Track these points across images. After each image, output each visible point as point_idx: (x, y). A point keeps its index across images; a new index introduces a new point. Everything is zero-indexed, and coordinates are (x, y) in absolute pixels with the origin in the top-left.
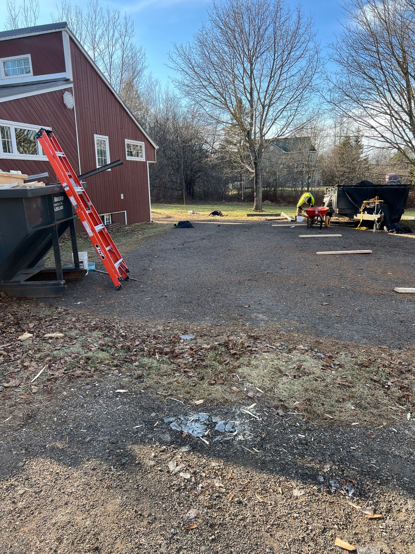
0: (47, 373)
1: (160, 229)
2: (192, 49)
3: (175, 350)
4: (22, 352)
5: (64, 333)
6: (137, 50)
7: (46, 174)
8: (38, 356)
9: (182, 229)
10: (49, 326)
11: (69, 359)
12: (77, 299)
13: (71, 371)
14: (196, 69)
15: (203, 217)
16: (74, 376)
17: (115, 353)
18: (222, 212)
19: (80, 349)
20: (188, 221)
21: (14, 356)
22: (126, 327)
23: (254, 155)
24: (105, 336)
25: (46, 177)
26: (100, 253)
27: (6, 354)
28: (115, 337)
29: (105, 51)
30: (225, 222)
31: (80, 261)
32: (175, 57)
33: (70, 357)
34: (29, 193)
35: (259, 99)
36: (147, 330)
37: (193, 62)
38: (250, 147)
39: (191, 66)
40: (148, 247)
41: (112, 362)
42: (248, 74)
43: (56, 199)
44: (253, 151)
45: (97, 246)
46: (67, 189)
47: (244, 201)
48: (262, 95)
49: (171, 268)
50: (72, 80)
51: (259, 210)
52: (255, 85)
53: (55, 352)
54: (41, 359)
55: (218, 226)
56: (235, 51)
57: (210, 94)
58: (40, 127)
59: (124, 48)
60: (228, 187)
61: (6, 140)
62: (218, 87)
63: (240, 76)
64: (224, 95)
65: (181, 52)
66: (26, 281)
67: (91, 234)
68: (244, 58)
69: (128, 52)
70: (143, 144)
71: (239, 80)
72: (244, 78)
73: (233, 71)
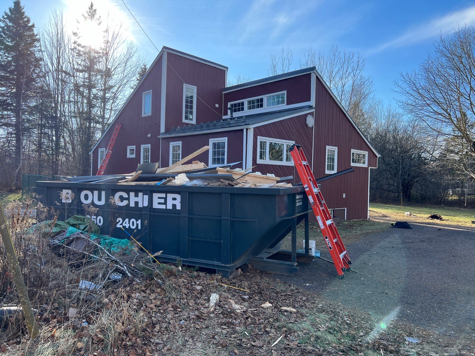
0: (284, 341)
1: (378, 227)
2: (418, 76)
3: (400, 350)
4: (265, 318)
5: (296, 309)
6: (366, 79)
7: (291, 177)
8: (277, 324)
9: (400, 229)
10: (284, 300)
11: (301, 333)
12: (306, 281)
13: (303, 345)
14: (420, 91)
15: (421, 219)
16: (306, 350)
17: (341, 339)
18: (442, 216)
19: (310, 327)
20: (406, 222)
21: (258, 320)
22: (350, 315)
24: (331, 319)
25: (291, 179)
26: (329, 244)
27: (253, 317)
28: (340, 323)
29: (339, 82)
30: (445, 226)
31: (310, 248)
32: (400, 83)
33: (302, 332)
34: (281, 192)
36: (369, 322)
37: (418, 85)
39: (415, 89)
40: (366, 243)
41: (339, 346)
43: (298, 197)
45: (326, 238)
46: (307, 189)
47: (466, 207)
49: (391, 266)
50: (314, 106)
53: (290, 325)
54: (279, 328)
55: (439, 230)
56: (462, 73)
57: (434, 110)
58: (287, 141)
59: (355, 79)
60: (447, 192)
61: (263, 150)
62: (443, 105)
63: (466, 94)
64: (449, 111)
65: (406, 79)
66: (267, 258)
67: (322, 227)
68: (471, 78)
69: (358, 82)
70: (366, 153)
71: (464, 97)
72: (471, 95)
73: (459, 90)
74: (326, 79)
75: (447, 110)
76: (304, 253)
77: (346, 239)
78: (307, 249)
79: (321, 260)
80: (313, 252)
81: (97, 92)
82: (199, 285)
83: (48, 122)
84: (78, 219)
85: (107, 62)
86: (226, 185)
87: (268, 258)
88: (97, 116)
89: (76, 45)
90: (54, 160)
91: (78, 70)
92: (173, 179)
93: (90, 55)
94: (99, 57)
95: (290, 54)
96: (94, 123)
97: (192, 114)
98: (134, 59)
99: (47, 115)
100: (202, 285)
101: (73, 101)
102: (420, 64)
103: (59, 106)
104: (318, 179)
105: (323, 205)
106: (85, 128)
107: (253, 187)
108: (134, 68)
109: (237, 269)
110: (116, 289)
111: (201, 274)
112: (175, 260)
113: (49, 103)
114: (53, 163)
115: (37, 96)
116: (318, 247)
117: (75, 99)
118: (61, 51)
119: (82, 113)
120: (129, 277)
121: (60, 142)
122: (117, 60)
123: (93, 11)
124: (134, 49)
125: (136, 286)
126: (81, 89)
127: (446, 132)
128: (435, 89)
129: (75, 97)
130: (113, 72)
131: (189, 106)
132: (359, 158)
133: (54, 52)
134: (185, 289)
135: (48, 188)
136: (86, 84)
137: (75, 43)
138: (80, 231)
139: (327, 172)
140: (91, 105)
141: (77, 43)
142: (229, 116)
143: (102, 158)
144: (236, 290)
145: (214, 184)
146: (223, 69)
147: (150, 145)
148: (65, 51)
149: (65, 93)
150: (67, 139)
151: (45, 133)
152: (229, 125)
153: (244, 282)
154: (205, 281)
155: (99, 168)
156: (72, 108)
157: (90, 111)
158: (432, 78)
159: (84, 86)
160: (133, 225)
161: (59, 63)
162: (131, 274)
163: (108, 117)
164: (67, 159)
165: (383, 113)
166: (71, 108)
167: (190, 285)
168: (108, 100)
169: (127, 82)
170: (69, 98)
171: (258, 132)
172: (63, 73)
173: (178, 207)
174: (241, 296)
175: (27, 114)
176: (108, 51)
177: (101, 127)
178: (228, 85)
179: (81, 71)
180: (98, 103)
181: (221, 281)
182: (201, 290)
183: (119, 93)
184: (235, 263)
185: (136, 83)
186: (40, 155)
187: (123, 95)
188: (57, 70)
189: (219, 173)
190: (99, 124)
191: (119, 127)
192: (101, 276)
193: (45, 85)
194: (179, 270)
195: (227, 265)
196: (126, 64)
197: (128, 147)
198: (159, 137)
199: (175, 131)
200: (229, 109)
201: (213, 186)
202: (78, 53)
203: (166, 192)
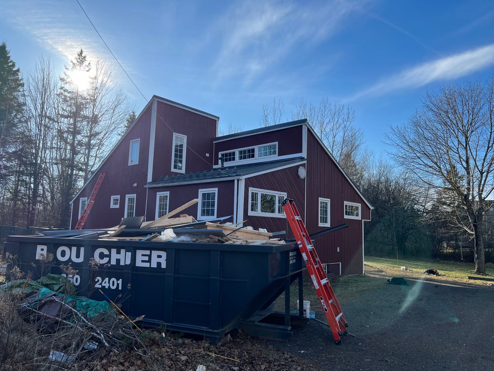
1: (374, 283)
2: (407, 129)
6: (357, 131)
7: (284, 232)
9: (397, 285)
12: (300, 347)
14: (410, 144)
15: (417, 274)
20: (402, 278)
23: (472, 217)
25: (284, 235)
26: (324, 306)
29: (330, 133)
30: (442, 283)
31: (304, 309)
32: (391, 135)
34: (274, 250)
35: (476, 166)
37: (407, 138)
38: (468, 209)
39: (405, 142)
40: (363, 302)
42: (463, 145)
43: (291, 254)
44: (472, 214)
45: (322, 299)
46: (301, 246)
48: (479, 164)
50: (306, 158)
51: (482, 273)
52: (472, 154)
55: (436, 286)
56: (449, 127)
57: (424, 163)
58: (279, 192)
59: (346, 130)
60: (442, 245)
61: (254, 202)
62: (432, 157)
63: (455, 147)
64: (438, 164)
65: (396, 131)
66: (259, 322)
67: (317, 287)
68: (458, 133)
69: (349, 133)
70: (359, 205)
71: (453, 151)
72: (459, 149)
73: (447, 144)
74: (317, 131)
75: (437, 163)
76: (298, 315)
77: (341, 297)
78: (302, 310)
79: (316, 322)
80: (308, 314)
81: (82, 138)
82: (184, 355)
83: (27, 170)
84: (53, 278)
85: (94, 108)
86: (216, 242)
87: (261, 321)
88: (81, 163)
89: (62, 91)
90: (31, 209)
91: (62, 116)
92: (159, 235)
93: (77, 101)
94: (86, 103)
95: (281, 104)
96: (76, 170)
97: (181, 163)
98: (123, 106)
99: (27, 161)
100: (187, 355)
101: (56, 147)
102: (409, 118)
103: (40, 152)
104: (312, 235)
105: (317, 263)
106: (67, 176)
107: (244, 243)
108: (122, 115)
109: (226, 335)
110: (90, 361)
111: (186, 341)
112: (159, 325)
113: (29, 149)
114: (29, 212)
115: (17, 141)
116: (312, 307)
117: (58, 145)
118: (46, 97)
119: (64, 160)
120: (106, 346)
121: (39, 189)
122: (105, 106)
123: (82, 58)
124: (123, 97)
125: (113, 358)
126: (65, 135)
127: (438, 185)
128: (425, 142)
129: (57, 143)
130: (100, 119)
131: (179, 155)
132: (352, 210)
133: (39, 97)
134: (169, 360)
135: (21, 243)
136: (71, 130)
137: (61, 88)
138: (54, 293)
139: (320, 225)
140: (74, 152)
141: (64, 89)
142: (219, 166)
143: (83, 208)
144: (225, 360)
145: (203, 240)
146: (214, 118)
147: (135, 195)
148: (51, 96)
149: (48, 139)
150: (47, 187)
151: (23, 181)
152: (220, 175)
153: (234, 350)
154: (191, 350)
155: (79, 219)
156: (54, 154)
157: (73, 158)
158: (421, 131)
159: (68, 132)
160: (113, 285)
161: (43, 108)
162: (109, 343)
163: (93, 164)
164: (44, 208)
165: (374, 163)
166: (52, 154)
167: (174, 355)
168: (93, 147)
169: (114, 129)
170: (52, 144)
171: (249, 183)
172: (47, 118)
173: (164, 266)
174: (230, 367)
175: (5, 160)
176: (96, 97)
177: (84, 174)
178: (219, 135)
179: (66, 117)
180: (83, 150)
181: (209, 349)
182: (186, 361)
183: (105, 140)
184: (224, 328)
185: (123, 130)
186: (15, 204)
187: (109, 141)
188: (41, 116)
189: (209, 228)
190: (83, 171)
191: (103, 176)
192: (74, 346)
193: (26, 130)
194: (162, 337)
195: (215, 331)
196: (114, 110)
197: (112, 197)
198: (145, 186)
199: (162, 180)
200: (220, 159)
201: (201, 243)
202: (64, 99)
203: (151, 249)
